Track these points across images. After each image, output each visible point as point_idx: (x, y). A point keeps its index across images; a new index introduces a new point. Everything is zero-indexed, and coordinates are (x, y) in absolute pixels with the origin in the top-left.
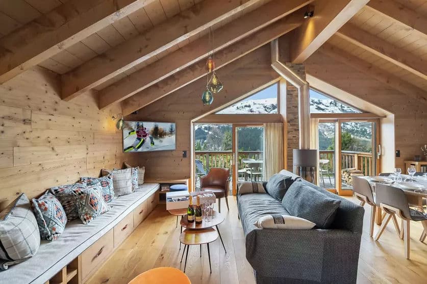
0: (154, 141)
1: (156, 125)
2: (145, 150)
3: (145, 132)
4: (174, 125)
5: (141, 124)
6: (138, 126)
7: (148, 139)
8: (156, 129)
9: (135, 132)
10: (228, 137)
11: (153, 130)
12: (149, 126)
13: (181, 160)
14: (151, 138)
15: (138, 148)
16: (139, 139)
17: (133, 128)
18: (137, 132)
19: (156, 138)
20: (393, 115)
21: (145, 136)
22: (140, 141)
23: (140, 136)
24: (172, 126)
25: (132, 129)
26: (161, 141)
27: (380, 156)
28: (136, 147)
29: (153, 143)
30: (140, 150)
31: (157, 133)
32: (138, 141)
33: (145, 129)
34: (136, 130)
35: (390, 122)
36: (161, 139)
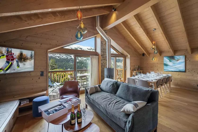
0: (20, 64)
1: (21, 52)
2: (12, 72)
3: (13, 57)
4: (33, 52)
5: (10, 49)
6: (8, 51)
7: (15, 62)
8: (21, 54)
9: (5, 56)
10: (53, 62)
11: (19, 55)
12: (16, 52)
13: (39, 78)
14: (17, 62)
15: (7, 70)
16: (8, 62)
17: (4, 52)
18: (7, 56)
19: (21, 62)
20: (130, 56)
21: (13, 60)
22: (9, 63)
23: (9, 60)
24: (32, 53)
25: (2, 53)
26: (24, 64)
27: (126, 70)
28: (5, 69)
29: (18, 66)
30: (8, 72)
31: (22, 58)
32: (7, 64)
33: (13, 54)
34: (5, 54)
35: (129, 58)
36: (25, 63)
